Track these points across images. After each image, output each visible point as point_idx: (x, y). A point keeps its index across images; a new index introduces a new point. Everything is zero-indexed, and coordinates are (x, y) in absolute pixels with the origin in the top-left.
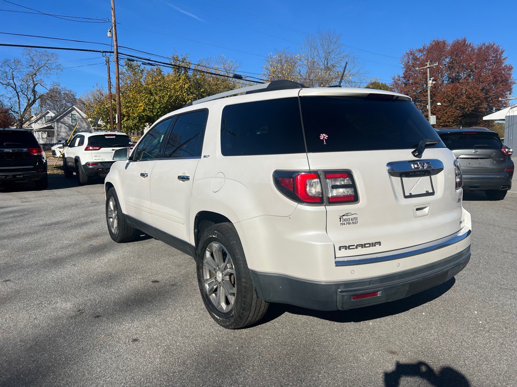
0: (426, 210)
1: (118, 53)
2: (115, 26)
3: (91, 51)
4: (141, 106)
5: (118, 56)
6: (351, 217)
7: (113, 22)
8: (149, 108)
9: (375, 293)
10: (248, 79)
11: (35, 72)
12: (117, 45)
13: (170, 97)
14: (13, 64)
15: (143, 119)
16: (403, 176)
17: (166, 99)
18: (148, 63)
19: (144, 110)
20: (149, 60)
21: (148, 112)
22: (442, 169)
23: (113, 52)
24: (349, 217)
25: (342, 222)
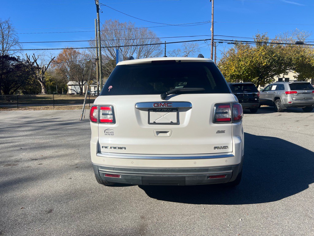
0: (168, 134)
1: (213, 39)
2: (213, 24)
3: (198, 40)
4: (233, 69)
5: (213, 41)
6: (110, 131)
7: (212, 22)
8: (238, 70)
9: (118, 176)
10: (308, 43)
11: (186, 55)
12: (213, 35)
13: (251, 62)
14: (177, 52)
15: (235, 77)
16: (150, 111)
17: (249, 63)
18: (231, 43)
19: (235, 71)
20: (232, 41)
21: (237, 72)
22: (191, 108)
23: (211, 39)
24: (109, 131)
25: (105, 133)
